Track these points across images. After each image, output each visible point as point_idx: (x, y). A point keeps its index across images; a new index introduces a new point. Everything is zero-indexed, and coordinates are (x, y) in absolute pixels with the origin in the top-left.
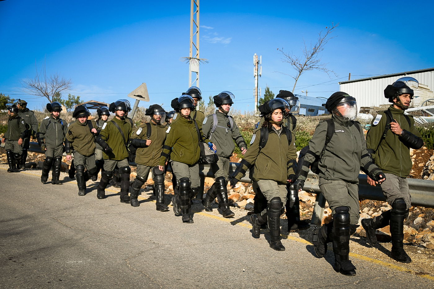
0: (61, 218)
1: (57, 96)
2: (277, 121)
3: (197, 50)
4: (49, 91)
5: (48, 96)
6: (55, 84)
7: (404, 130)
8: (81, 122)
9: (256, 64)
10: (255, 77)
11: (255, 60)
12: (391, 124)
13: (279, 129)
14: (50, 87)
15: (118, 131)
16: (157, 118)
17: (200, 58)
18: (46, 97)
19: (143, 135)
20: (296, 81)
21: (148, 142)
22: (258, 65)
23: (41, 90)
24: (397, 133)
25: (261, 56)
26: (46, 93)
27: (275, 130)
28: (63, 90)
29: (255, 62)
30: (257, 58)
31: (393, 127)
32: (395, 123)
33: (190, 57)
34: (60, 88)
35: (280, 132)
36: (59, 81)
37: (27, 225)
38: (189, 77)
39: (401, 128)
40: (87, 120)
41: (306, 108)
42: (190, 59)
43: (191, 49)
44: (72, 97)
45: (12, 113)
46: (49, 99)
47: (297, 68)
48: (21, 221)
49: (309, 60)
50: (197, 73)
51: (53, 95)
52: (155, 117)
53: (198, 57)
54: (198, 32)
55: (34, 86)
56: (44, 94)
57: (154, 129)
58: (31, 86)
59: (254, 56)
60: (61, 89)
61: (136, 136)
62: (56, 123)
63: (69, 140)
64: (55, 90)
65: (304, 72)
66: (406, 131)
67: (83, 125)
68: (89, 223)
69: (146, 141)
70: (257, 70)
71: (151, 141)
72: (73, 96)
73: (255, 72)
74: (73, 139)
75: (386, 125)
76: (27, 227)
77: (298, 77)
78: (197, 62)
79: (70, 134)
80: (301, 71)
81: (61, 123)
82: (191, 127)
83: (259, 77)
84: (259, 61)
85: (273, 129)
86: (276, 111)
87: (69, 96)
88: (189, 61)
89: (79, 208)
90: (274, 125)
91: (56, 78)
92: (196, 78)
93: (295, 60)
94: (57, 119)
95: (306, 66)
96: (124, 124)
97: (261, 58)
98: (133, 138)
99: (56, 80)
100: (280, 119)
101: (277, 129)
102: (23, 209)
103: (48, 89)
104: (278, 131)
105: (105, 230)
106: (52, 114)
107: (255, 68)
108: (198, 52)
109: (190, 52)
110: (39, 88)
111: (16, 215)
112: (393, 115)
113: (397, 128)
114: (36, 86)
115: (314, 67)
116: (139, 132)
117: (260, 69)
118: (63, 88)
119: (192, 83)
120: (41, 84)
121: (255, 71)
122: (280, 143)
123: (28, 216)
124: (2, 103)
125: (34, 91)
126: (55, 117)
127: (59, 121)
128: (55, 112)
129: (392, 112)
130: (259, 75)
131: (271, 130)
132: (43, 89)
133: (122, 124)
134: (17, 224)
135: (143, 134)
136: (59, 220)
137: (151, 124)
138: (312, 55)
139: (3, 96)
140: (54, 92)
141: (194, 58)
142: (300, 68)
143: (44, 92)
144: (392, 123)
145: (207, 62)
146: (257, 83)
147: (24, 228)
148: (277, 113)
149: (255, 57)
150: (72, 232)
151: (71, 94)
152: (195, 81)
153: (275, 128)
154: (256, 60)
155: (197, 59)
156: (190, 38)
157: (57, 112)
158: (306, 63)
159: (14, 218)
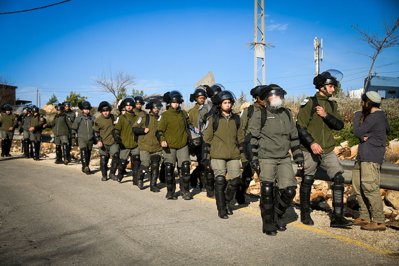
0: (128, 229)
1: (122, 92)
2: (226, 109)
3: (263, 34)
4: (115, 87)
5: (114, 92)
6: (120, 79)
7: (328, 113)
8: (105, 115)
9: (316, 48)
10: (316, 61)
11: (315, 44)
12: (316, 109)
13: (228, 115)
14: (116, 83)
15: (129, 123)
16: (155, 111)
17: (265, 42)
18: (112, 92)
19: (143, 125)
20: (374, 60)
21: (146, 130)
22: (319, 49)
23: (107, 86)
24: (322, 115)
25: (322, 39)
26: (112, 89)
27: (224, 116)
28: (127, 85)
29: (315, 46)
30: (317, 42)
31: (318, 110)
32: (320, 107)
33: (255, 42)
34: (124, 84)
35: (229, 117)
36: (123, 76)
37: (90, 239)
38: (255, 64)
39: (325, 111)
40: (109, 113)
41: (385, 90)
42: (255, 45)
43: (256, 35)
44: (136, 92)
45: (58, 111)
46: (115, 95)
47: (375, 46)
48: (84, 234)
49: (389, 36)
50: (263, 59)
51: (118, 90)
52: (154, 110)
53: (263, 42)
54: (262, 15)
55: (100, 82)
56: (110, 90)
57: (152, 119)
58: (98, 83)
59: (314, 40)
60: (126, 84)
61: (137, 125)
62: (87, 120)
63: (96, 130)
64: (120, 85)
65: (382, 50)
66: (329, 114)
67: (106, 118)
68: (159, 236)
69: (145, 129)
70: (317, 54)
71: (148, 129)
72: (137, 90)
73: (316, 57)
74: (100, 129)
75: (313, 109)
76: (92, 242)
77: (376, 56)
78: (263, 47)
79: (96, 126)
80: (379, 49)
81: (91, 119)
82: (179, 116)
83: (320, 61)
84: (320, 45)
85: (223, 115)
86: (225, 101)
87: (133, 91)
88: (254, 47)
89: (147, 214)
90: (224, 113)
91: (121, 73)
92: (262, 64)
93: (372, 37)
94: (88, 116)
95: (385, 43)
96: (134, 117)
97: (322, 41)
98: (134, 127)
99: (121, 75)
100: (228, 107)
101: (227, 116)
102: (87, 217)
103: (114, 84)
104: (227, 117)
105: (178, 245)
106: (83, 112)
107: (316, 52)
108: (263, 37)
109: (255, 37)
110: (106, 84)
111: (80, 225)
112: (318, 100)
113: (321, 111)
114: (103, 83)
115: (395, 43)
116: (139, 122)
117: (321, 53)
118: (127, 84)
119: (257, 70)
120: (107, 80)
121: (316, 55)
122: (229, 126)
123: (93, 227)
124: (73, 101)
125: (101, 87)
126: (85, 114)
127: (89, 117)
128: (85, 109)
129: (318, 98)
130: (320, 59)
131: (221, 116)
132: (109, 85)
133: (132, 117)
134: (80, 238)
135: (143, 123)
136: (126, 231)
137: (150, 115)
138: (393, 30)
139: (74, 93)
140: (119, 87)
141: (259, 44)
142: (379, 46)
143: (110, 88)
144: (318, 107)
145: (273, 47)
146: (318, 68)
147: (88, 243)
148: (226, 103)
149: (316, 41)
150: (141, 249)
151: (134, 89)
152: (260, 68)
153: (224, 115)
154: (317, 44)
155: (262, 44)
156: (254, 22)
157: (87, 110)
158: (386, 39)
159: (78, 229)
